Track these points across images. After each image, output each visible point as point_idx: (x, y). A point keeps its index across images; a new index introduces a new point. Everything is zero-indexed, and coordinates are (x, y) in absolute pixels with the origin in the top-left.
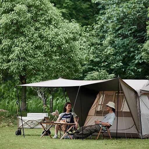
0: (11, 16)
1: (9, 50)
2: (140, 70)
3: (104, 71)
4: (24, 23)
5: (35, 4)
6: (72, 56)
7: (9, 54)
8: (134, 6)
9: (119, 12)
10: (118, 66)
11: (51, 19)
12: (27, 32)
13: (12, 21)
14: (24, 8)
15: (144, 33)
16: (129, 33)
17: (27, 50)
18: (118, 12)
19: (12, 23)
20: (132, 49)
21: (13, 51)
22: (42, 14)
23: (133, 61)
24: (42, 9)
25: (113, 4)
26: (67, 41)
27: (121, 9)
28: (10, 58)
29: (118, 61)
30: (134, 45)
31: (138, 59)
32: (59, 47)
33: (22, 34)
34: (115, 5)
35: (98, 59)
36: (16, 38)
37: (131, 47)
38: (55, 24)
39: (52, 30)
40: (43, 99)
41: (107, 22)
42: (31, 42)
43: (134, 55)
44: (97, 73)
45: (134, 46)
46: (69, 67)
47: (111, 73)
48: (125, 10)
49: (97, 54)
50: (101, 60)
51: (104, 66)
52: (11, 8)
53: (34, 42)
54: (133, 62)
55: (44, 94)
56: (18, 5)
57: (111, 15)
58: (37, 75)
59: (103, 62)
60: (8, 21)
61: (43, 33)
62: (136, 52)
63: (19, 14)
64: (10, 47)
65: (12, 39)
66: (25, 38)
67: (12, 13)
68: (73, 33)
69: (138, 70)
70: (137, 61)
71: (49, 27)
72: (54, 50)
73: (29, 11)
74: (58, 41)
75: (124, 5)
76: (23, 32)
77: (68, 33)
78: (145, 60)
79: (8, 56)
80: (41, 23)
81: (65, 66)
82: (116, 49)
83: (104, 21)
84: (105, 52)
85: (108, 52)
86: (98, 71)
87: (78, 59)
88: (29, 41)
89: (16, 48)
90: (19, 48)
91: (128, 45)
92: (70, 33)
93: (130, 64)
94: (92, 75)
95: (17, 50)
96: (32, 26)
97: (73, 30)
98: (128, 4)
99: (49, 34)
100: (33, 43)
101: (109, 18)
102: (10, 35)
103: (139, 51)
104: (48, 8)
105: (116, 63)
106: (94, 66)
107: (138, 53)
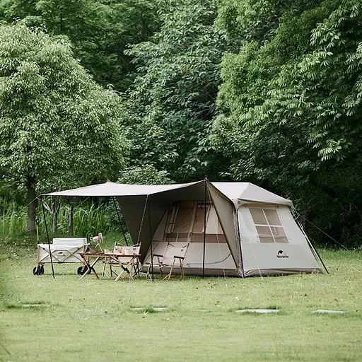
0: (14, 80)
1: (10, 136)
2: (206, 164)
3: (150, 166)
4: (33, 91)
5: (49, 60)
6: (110, 144)
7: (9, 142)
8: (194, 61)
9: (171, 70)
10: (171, 158)
11: (76, 84)
12: (39, 105)
13: (15, 89)
14: (34, 67)
15: (210, 104)
16: (187, 103)
17: (39, 135)
18: (168, 70)
19: (15, 91)
20: (191, 130)
21: (17, 137)
22: (61, 77)
23: (195, 149)
24: (61, 69)
25: (159, 57)
26: (103, 120)
27: (173, 66)
28: (11, 148)
29: (171, 150)
30: (194, 122)
31: (202, 145)
32: (90, 129)
33: (31, 109)
34: (162, 57)
35: (138, 147)
36: (21, 116)
37: (190, 127)
38: (82, 92)
39: (79, 103)
40: (52, 213)
41: (150, 86)
42: (46, 122)
43: (197, 139)
44: (140, 169)
45: (195, 124)
46: (105, 162)
47: (161, 170)
48: (179, 67)
49: (136, 137)
50: (143, 148)
51: (148, 158)
52: (13, 67)
53: (50, 121)
54: (194, 151)
55: (54, 205)
56: (23, 63)
57: (157, 75)
58: (55, 175)
59: (147, 151)
60: (9, 89)
61: (64, 107)
62: (199, 134)
63: (25, 77)
64: (11, 131)
65: (14, 117)
66: (36, 115)
67: (15, 75)
68: (111, 106)
69: (202, 163)
70: (200, 149)
71: (73, 98)
72: (82, 134)
73: (41, 72)
74: (88, 120)
75: (179, 58)
76: (31, 106)
77: (105, 107)
78: (213, 148)
79: (9, 144)
80: (60, 91)
81: (99, 159)
82: (166, 129)
83: (146, 84)
84: (149, 135)
85: (154, 135)
86: (140, 166)
87: (121, 149)
88: (43, 120)
89: (21, 131)
90: (26, 132)
91: (185, 123)
92: (107, 107)
93: (189, 154)
94: (131, 172)
95: (23, 136)
96: (46, 97)
97: (110, 101)
98: (185, 57)
99: (74, 109)
100: (49, 123)
101: (154, 80)
102: (12, 111)
103: (203, 132)
104: (71, 67)
105: (168, 153)
106: (133, 159)
107: (201, 135)
